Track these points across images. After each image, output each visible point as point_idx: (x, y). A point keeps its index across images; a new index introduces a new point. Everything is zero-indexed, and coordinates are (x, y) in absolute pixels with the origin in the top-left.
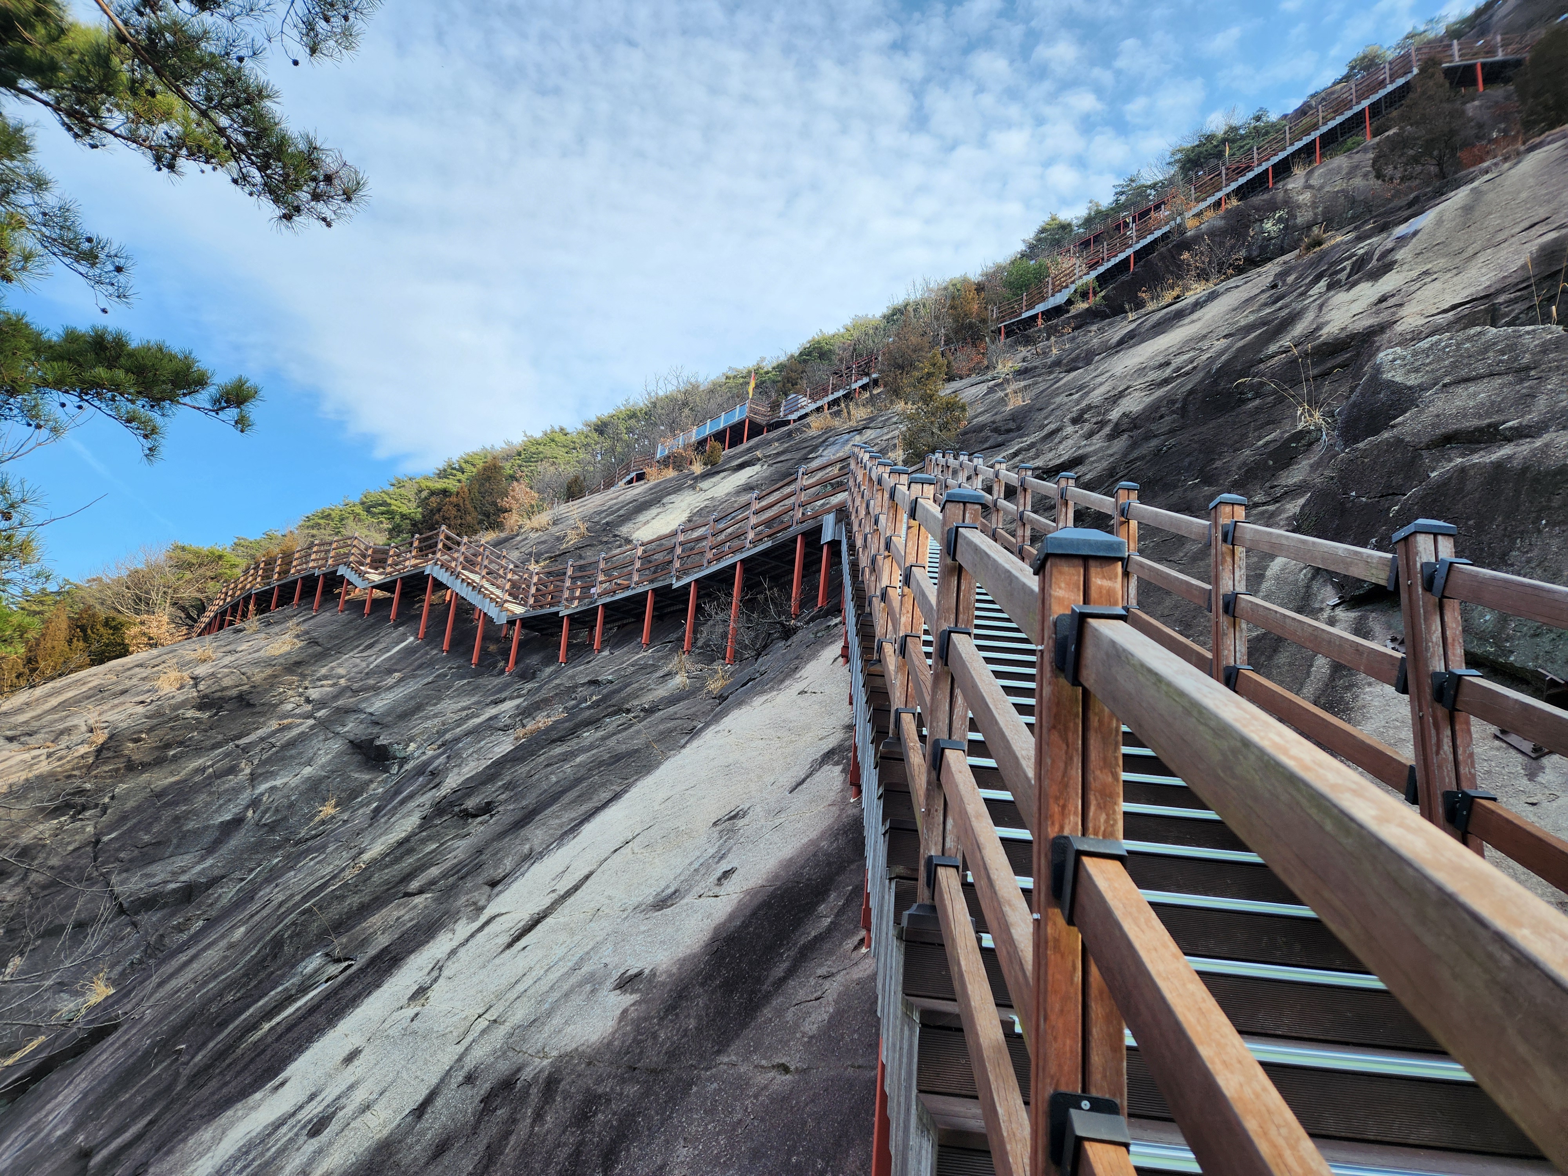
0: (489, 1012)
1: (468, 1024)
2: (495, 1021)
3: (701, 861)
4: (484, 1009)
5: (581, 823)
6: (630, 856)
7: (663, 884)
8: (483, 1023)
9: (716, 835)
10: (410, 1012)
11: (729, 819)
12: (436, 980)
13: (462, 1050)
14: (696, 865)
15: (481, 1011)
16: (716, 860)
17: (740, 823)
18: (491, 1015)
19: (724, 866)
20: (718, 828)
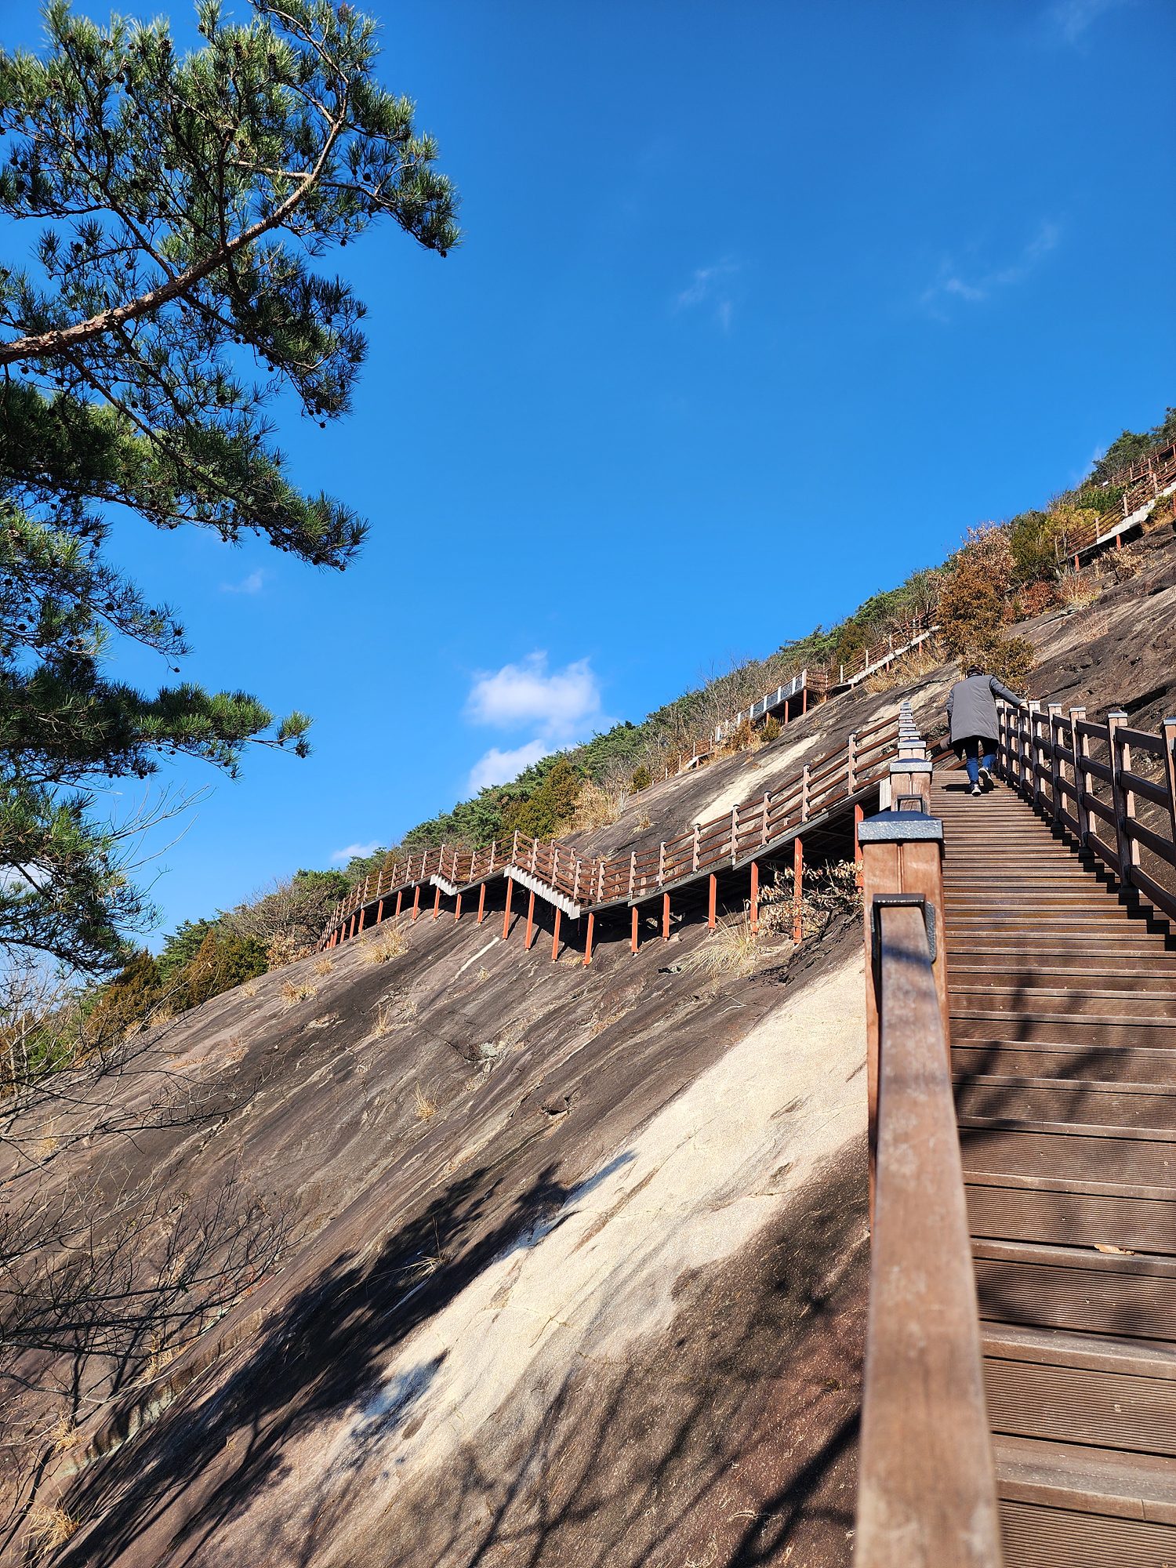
0: (560, 1314)
1: (541, 1326)
2: (565, 1324)
3: (759, 1156)
4: (556, 1311)
5: (649, 1117)
6: (692, 1152)
7: (722, 1181)
8: (554, 1325)
9: (773, 1128)
10: (492, 1312)
11: (787, 1111)
12: (515, 1280)
13: (536, 1352)
14: (753, 1161)
15: (552, 1314)
16: (773, 1155)
17: (798, 1114)
18: (561, 1319)
19: (782, 1162)
20: (776, 1121)
